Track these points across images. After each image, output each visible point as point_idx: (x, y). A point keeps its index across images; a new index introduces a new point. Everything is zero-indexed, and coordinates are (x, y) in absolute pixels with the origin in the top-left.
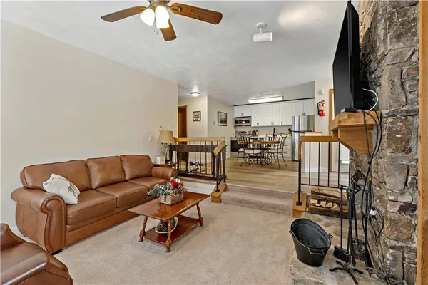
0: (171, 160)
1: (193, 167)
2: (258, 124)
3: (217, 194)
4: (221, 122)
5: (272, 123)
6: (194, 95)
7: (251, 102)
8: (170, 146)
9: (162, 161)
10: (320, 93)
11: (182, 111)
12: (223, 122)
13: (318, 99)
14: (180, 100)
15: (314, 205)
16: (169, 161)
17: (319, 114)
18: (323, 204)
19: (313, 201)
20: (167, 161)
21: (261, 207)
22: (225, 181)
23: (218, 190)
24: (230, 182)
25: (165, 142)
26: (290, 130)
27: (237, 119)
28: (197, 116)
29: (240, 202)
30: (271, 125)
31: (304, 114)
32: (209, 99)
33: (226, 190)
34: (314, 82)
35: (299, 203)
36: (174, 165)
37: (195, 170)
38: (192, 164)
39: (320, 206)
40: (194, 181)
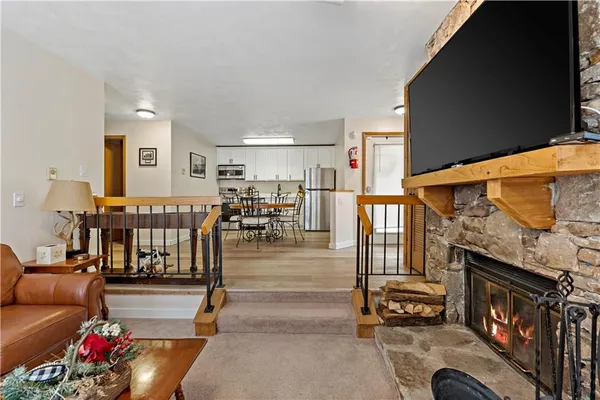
0: (84, 249)
1: (145, 262)
2: (255, 177)
3: (209, 318)
4: (196, 171)
5: (277, 176)
6: (142, 115)
7: (247, 142)
8: (83, 217)
9: (56, 255)
10: (352, 136)
11: (115, 146)
12: (199, 171)
13: (349, 144)
14: (109, 121)
15: (393, 311)
16: (78, 252)
17: (351, 165)
18: (410, 308)
19: (393, 306)
20: (70, 255)
21: (300, 328)
22: (221, 285)
23: (209, 308)
24: (232, 284)
25: (65, 208)
26: (300, 187)
27: (222, 169)
28: (148, 157)
29: (260, 325)
30: (274, 178)
31: (318, 166)
32: (175, 126)
33: (225, 302)
34: (343, 120)
35: (366, 310)
36: (95, 262)
37: (151, 267)
38: (142, 255)
39: (406, 312)
40: (149, 293)
